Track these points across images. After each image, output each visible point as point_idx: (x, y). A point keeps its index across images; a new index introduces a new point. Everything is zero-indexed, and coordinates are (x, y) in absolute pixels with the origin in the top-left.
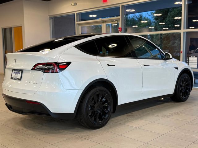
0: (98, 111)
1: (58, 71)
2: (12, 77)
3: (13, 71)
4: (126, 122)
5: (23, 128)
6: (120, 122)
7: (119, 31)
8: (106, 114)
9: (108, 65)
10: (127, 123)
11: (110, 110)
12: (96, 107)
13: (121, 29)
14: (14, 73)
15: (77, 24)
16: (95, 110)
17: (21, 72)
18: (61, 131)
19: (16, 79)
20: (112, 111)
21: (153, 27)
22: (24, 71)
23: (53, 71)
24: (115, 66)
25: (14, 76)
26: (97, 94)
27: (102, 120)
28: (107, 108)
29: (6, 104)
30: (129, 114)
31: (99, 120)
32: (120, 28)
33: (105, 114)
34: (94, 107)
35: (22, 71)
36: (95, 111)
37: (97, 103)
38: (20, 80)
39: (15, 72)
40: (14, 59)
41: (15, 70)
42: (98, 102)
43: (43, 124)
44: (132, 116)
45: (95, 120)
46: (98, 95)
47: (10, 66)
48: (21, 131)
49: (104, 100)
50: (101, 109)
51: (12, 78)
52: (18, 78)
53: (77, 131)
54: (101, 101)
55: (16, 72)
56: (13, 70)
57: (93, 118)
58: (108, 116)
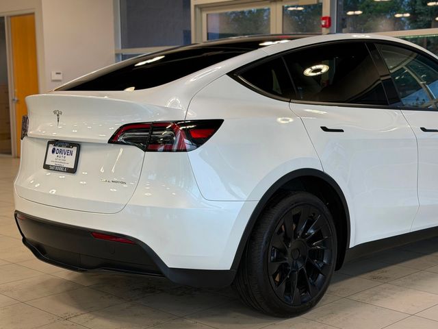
0: (297, 265)
1: (188, 147)
2: (47, 163)
3: (51, 147)
4: (375, 297)
5: (77, 311)
6: (355, 298)
7: (323, 26)
8: (317, 272)
9: (325, 129)
10: (377, 300)
11: (330, 261)
12: (289, 251)
13: (329, 19)
14: (53, 152)
15: (196, 6)
16: (287, 262)
17: (74, 150)
18: (191, 321)
19: (62, 169)
20: (334, 263)
21: (408, 15)
22: (83, 147)
23: (171, 147)
24: (342, 131)
25: (52, 159)
26: (295, 212)
27: (307, 290)
28: (318, 255)
29: (24, 240)
30: (375, 273)
31: (298, 290)
32: (324, 18)
33: (314, 271)
34: (285, 253)
35: (78, 145)
36: (286, 265)
37: (293, 241)
38: (72, 171)
39: (56, 148)
40: (55, 112)
41: (56, 142)
42: (295, 237)
43: (131, 300)
44: (386, 278)
45: (289, 289)
46: (296, 219)
47: (39, 129)
48: (72, 320)
49: (312, 231)
50: (304, 258)
51: (46, 167)
52: (66, 166)
53: (237, 323)
54: (303, 236)
55: (60, 148)
56: (50, 142)
57: (283, 286)
58: (324, 279)
